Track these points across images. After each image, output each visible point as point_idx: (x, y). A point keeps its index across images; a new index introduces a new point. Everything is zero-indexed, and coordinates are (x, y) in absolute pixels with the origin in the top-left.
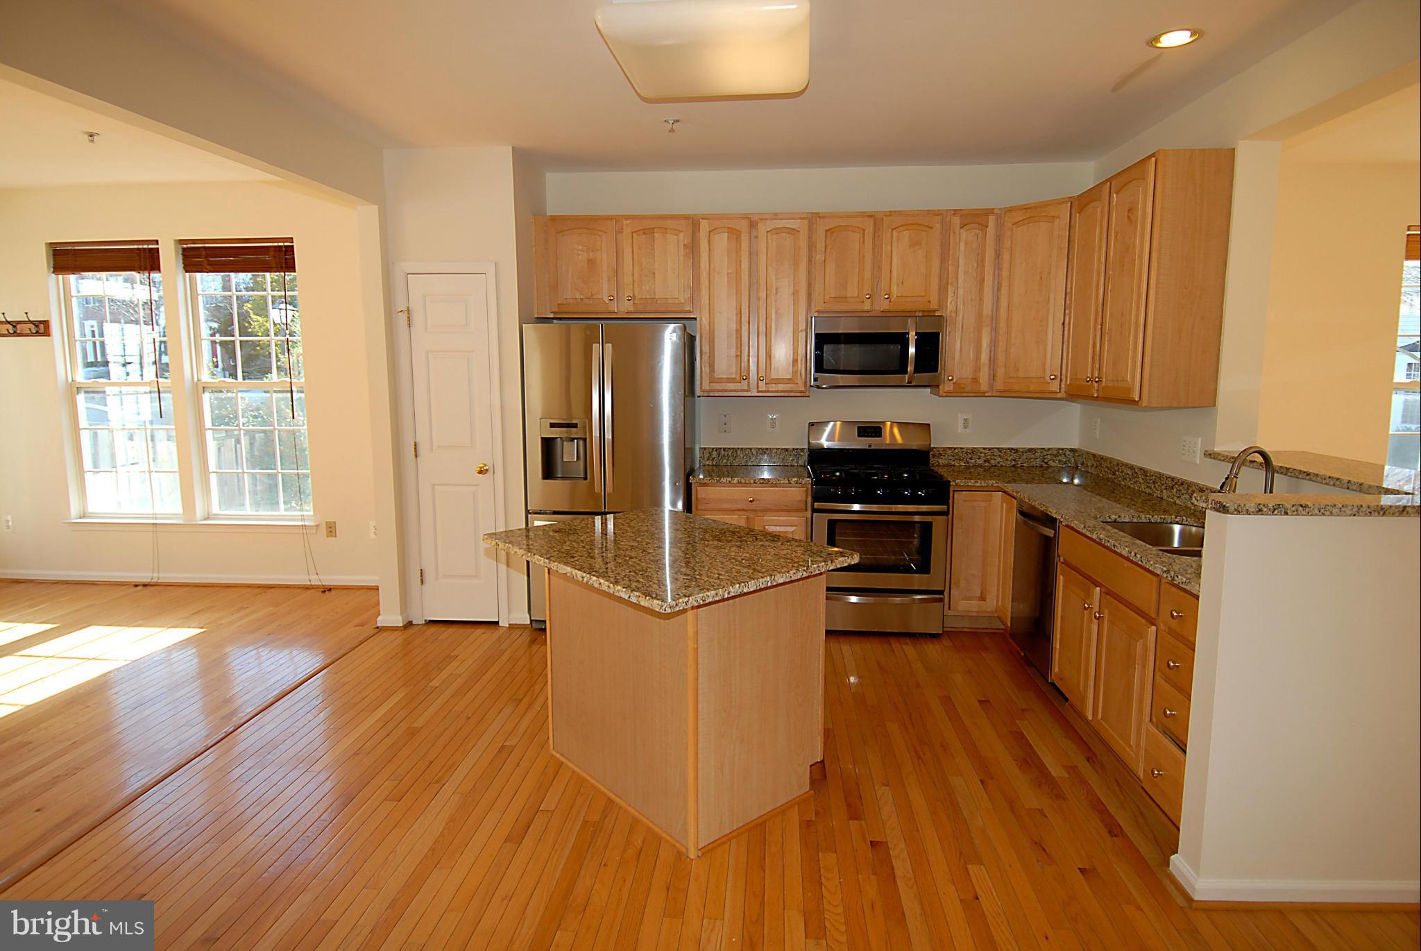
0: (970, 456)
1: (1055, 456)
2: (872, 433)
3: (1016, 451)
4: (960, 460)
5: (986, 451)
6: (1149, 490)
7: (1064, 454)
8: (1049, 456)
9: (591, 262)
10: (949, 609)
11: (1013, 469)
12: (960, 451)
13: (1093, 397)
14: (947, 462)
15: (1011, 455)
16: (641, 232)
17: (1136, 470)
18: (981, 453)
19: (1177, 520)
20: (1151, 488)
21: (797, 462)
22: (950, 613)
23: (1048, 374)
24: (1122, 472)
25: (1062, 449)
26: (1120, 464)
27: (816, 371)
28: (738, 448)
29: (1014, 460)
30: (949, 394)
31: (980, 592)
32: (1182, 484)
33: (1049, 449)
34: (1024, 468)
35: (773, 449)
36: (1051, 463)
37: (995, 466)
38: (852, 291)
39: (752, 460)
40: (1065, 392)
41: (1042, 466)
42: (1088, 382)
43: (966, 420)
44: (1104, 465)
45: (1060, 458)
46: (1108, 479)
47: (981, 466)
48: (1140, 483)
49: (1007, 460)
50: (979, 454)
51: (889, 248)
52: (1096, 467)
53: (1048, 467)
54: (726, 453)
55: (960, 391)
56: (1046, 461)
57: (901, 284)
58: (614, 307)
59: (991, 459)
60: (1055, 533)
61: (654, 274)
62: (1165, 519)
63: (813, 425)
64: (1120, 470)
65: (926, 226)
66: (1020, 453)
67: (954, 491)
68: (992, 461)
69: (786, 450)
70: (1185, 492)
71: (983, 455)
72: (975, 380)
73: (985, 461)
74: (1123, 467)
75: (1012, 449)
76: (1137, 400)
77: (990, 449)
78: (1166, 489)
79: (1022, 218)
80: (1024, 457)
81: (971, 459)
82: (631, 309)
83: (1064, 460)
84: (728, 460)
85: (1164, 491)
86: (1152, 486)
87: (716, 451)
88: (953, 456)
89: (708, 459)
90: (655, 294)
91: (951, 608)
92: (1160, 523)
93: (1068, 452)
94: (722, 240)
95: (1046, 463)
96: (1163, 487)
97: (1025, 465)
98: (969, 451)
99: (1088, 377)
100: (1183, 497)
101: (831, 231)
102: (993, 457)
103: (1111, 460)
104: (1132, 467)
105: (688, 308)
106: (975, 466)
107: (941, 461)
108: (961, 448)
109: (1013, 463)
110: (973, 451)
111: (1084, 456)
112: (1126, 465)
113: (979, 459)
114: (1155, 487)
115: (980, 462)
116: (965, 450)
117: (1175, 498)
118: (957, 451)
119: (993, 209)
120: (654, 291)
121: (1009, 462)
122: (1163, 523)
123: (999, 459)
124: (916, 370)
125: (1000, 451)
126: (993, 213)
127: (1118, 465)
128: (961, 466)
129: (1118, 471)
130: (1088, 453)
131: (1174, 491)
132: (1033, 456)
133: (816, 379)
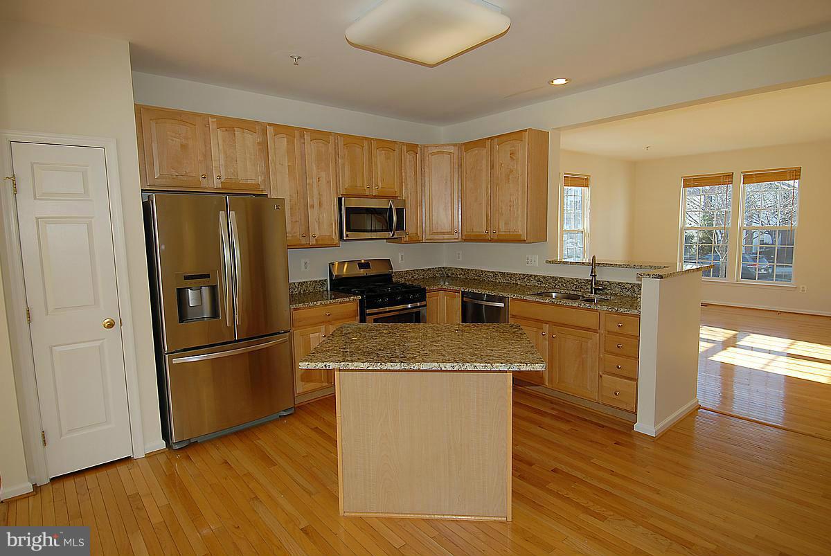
0: (406, 275)
1: (438, 271)
2: (365, 266)
4: (402, 277)
5: (413, 272)
7: (441, 270)
9: (184, 147)
16: (224, 129)
21: (323, 288)
23: (452, 231)
27: (347, 230)
30: (406, 242)
32: (531, 276)
38: (359, 184)
40: (462, 239)
42: (486, 233)
43: (402, 256)
44: (470, 273)
49: (420, 275)
50: (409, 274)
51: (376, 159)
53: (436, 277)
57: (382, 180)
58: (204, 183)
59: (414, 276)
60: (505, 304)
61: (237, 161)
63: (333, 265)
64: (484, 274)
65: (392, 149)
66: (425, 271)
67: (427, 293)
69: (316, 281)
71: (411, 274)
72: (417, 234)
74: (486, 273)
76: (525, 240)
79: (434, 151)
80: (427, 273)
81: (406, 277)
82: (220, 186)
88: (399, 276)
90: (237, 176)
94: (283, 142)
97: (427, 277)
99: (486, 231)
101: (346, 145)
105: (262, 187)
113: (409, 276)
115: (410, 278)
120: (237, 174)
123: (417, 276)
125: (417, 271)
127: (482, 272)
129: (482, 275)
133: (347, 236)
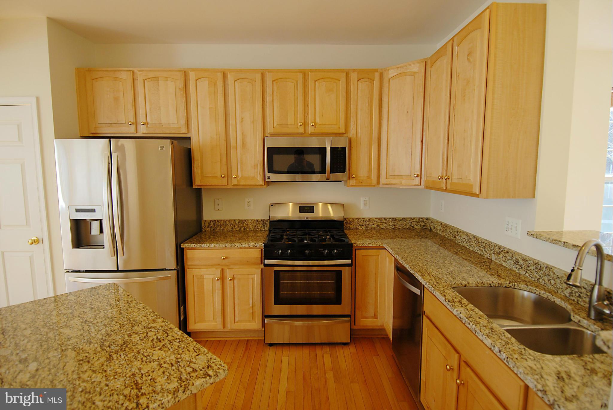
0: (368, 223)
1: (418, 222)
2: (308, 210)
3: (395, 219)
4: (362, 225)
5: (378, 220)
6: (481, 252)
7: (423, 221)
8: (414, 223)
9: (116, 99)
10: (355, 325)
11: (393, 230)
12: (362, 220)
13: (443, 189)
14: (354, 227)
15: (392, 222)
16: (150, 80)
17: (471, 237)
18: (374, 221)
19: (510, 285)
20: (482, 251)
21: (264, 228)
22: (355, 327)
23: (412, 175)
24: (460, 237)
25: (422, 218)
26: (459, 231)
27: (269, 172)
28: (227, 220)
29: (394, 225)
30: (353, 186)
31: (373, 314)
32: (508, 252)
33: (414, 218)
34: (400, 230)
35: (249, 220)
36: (415, 227)
37: (383, 229)
38: (290, 120)
39: (236, 227)
40: (424, 185)
41: (410, 229)
42: (439, 179)
43: (365, 201)
44: (448, 230)
45: (421, 223)
46: (451, 240)
47: (375, 229)
48: (474, 246)
49: (390, 225)
50: (373, 222)
51: (313, 93)
52: (443, 231)
53: (414, 229)
54: (219, 223)
55: (360, 185)
56: (412, 225)
57: (321, 116)
59: (381, 225)
60: (421, 293)
61: (160, 107)
62: (501, 284)
63: (272, 206)
64: (459, 236)
65: (336, 79)
66: (398, 221)
67: (356, 249)
68: (381, 226)
69: (257, 221)
70: (510, 258)
71: (376, 222)
72: (369, 177)
73: (377, 226)
74: (461, 234)
75: (393, 218)
76: (478, 193)
77: (379, 219)
78: (494, 254)
79: (395, 74)
80: (400, 223)
81: (369, 225)
82: (145, 131)
83: (423, 225)
84: (220, 227)
85: (493, 254)
86: (483, 250)
87: (213, 222)
88: (358, 223)
89: (208, 227)
90: (161, 121)
91: (356, 324)
92: (497, 287)
93: (425, 220)
94: (204, 86)
95: (412, 227)
96: (492, 252)
97: (400, 228)
98: (367, 220)
99: (439, 176)
100: (508, 262)
101: (276, 81)
102: (381, 224)
103: (453, 228)
104: (467, 235)
106: (372, 229)
107: (351, 226)
108: (363, 219)
109: (394, 227)
110: (370, 220)
111: (435, 223)
112: (464, 232)
113: (374, 224)
114: (485, 250)
115: (374, 226)
116: (365, 219)
117: (502, 262)
118: (360, 220)
119: (378, 69)
120: (161, 119)
121: (391, 226)
122: (500, 287)
123: (385, 225)
124: (332, 171)
125: (386, 220)
126: (378, 72)
127: (457, 232)
128: (363, 229)
129: (458, 236)
130: (437, 222)
131: (501, 256)
132: (405, 223)
133: (268, 177)
